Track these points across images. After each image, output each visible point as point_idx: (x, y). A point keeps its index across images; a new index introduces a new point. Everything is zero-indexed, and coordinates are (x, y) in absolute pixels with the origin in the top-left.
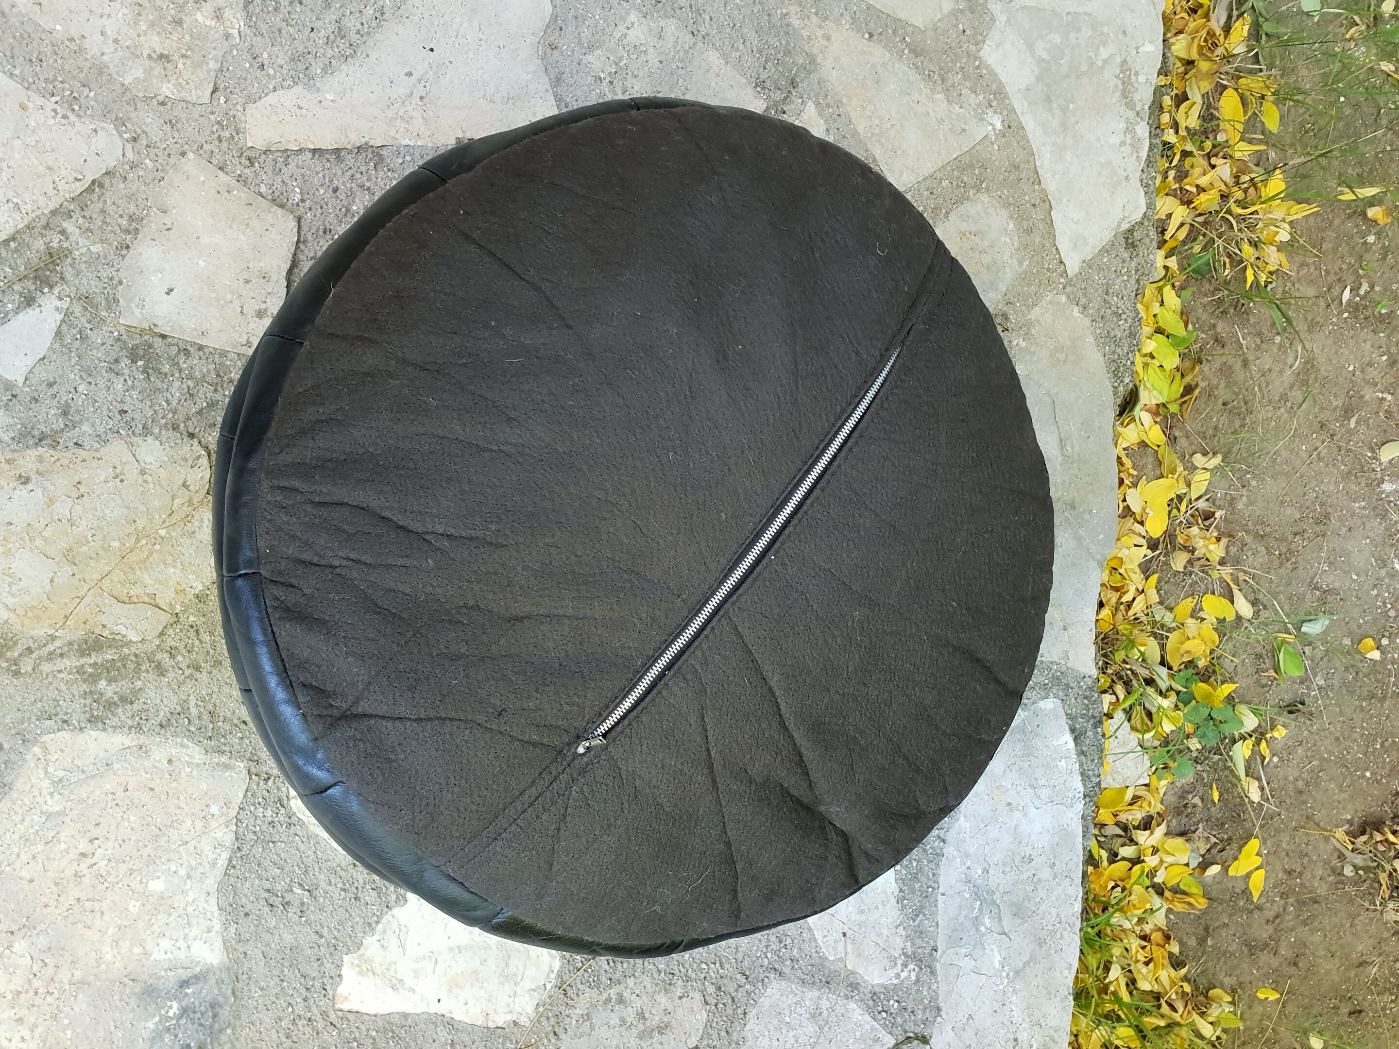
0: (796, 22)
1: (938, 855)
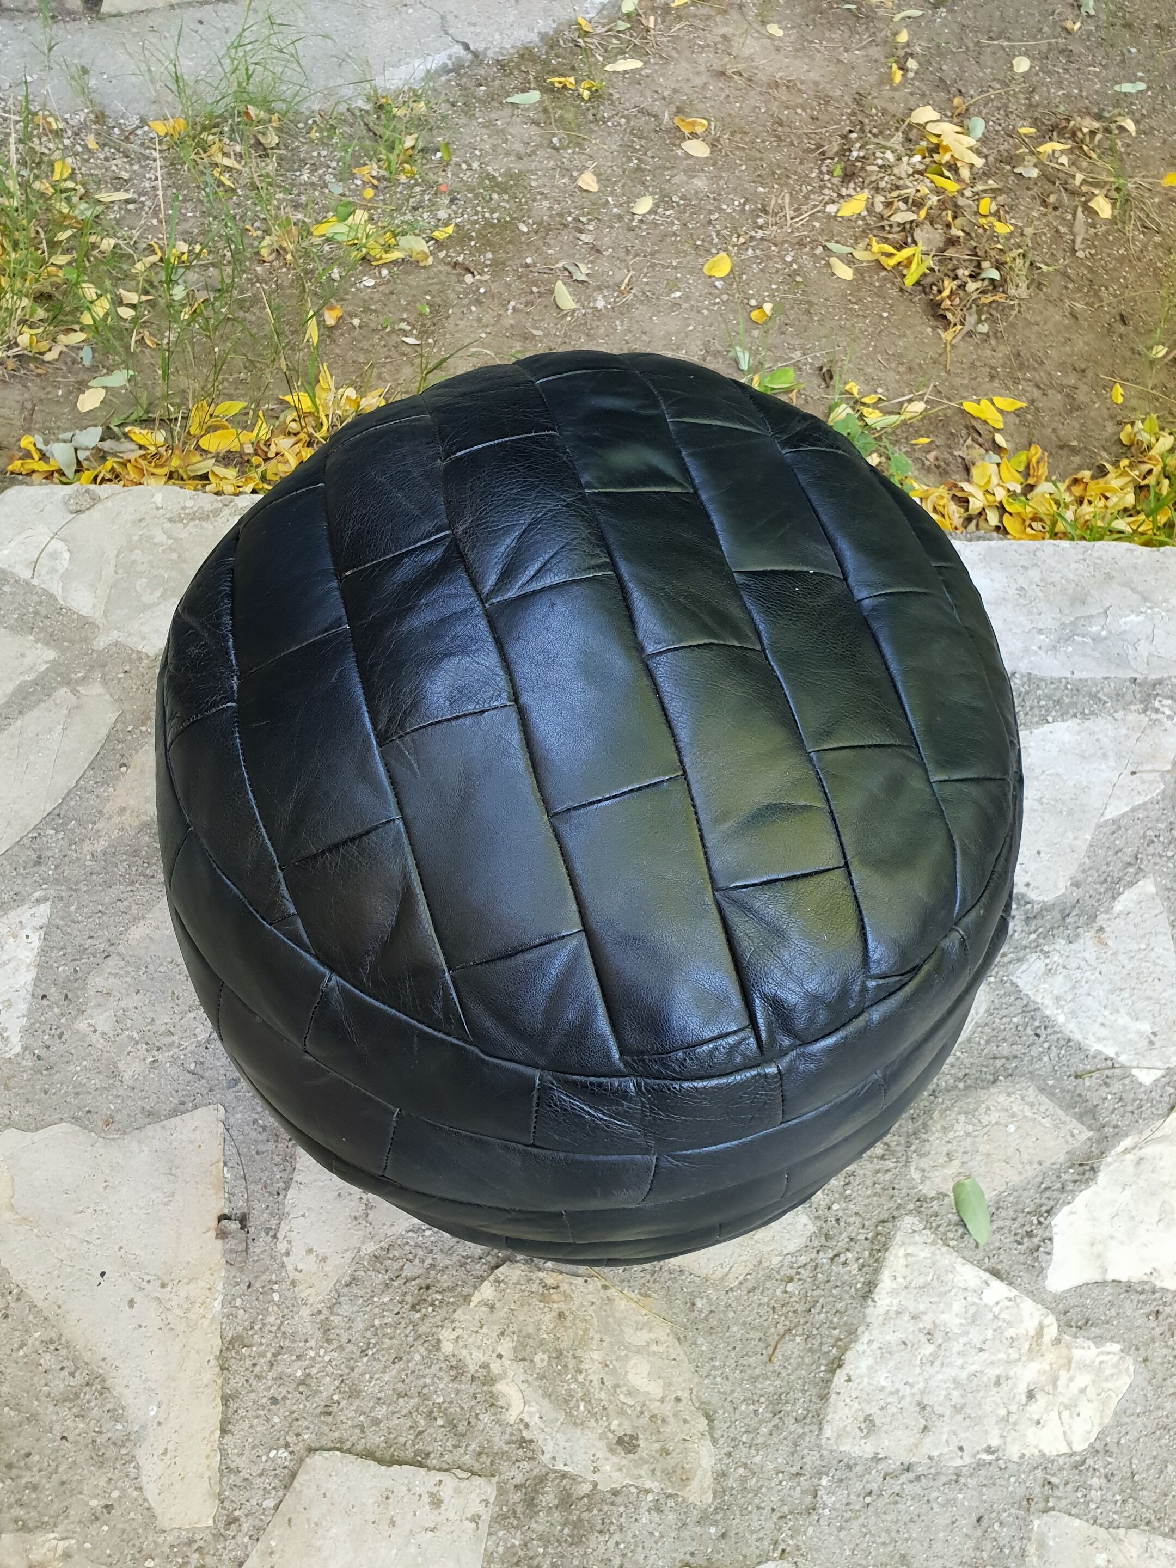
0: (101, 845)
1: (1029, 680)
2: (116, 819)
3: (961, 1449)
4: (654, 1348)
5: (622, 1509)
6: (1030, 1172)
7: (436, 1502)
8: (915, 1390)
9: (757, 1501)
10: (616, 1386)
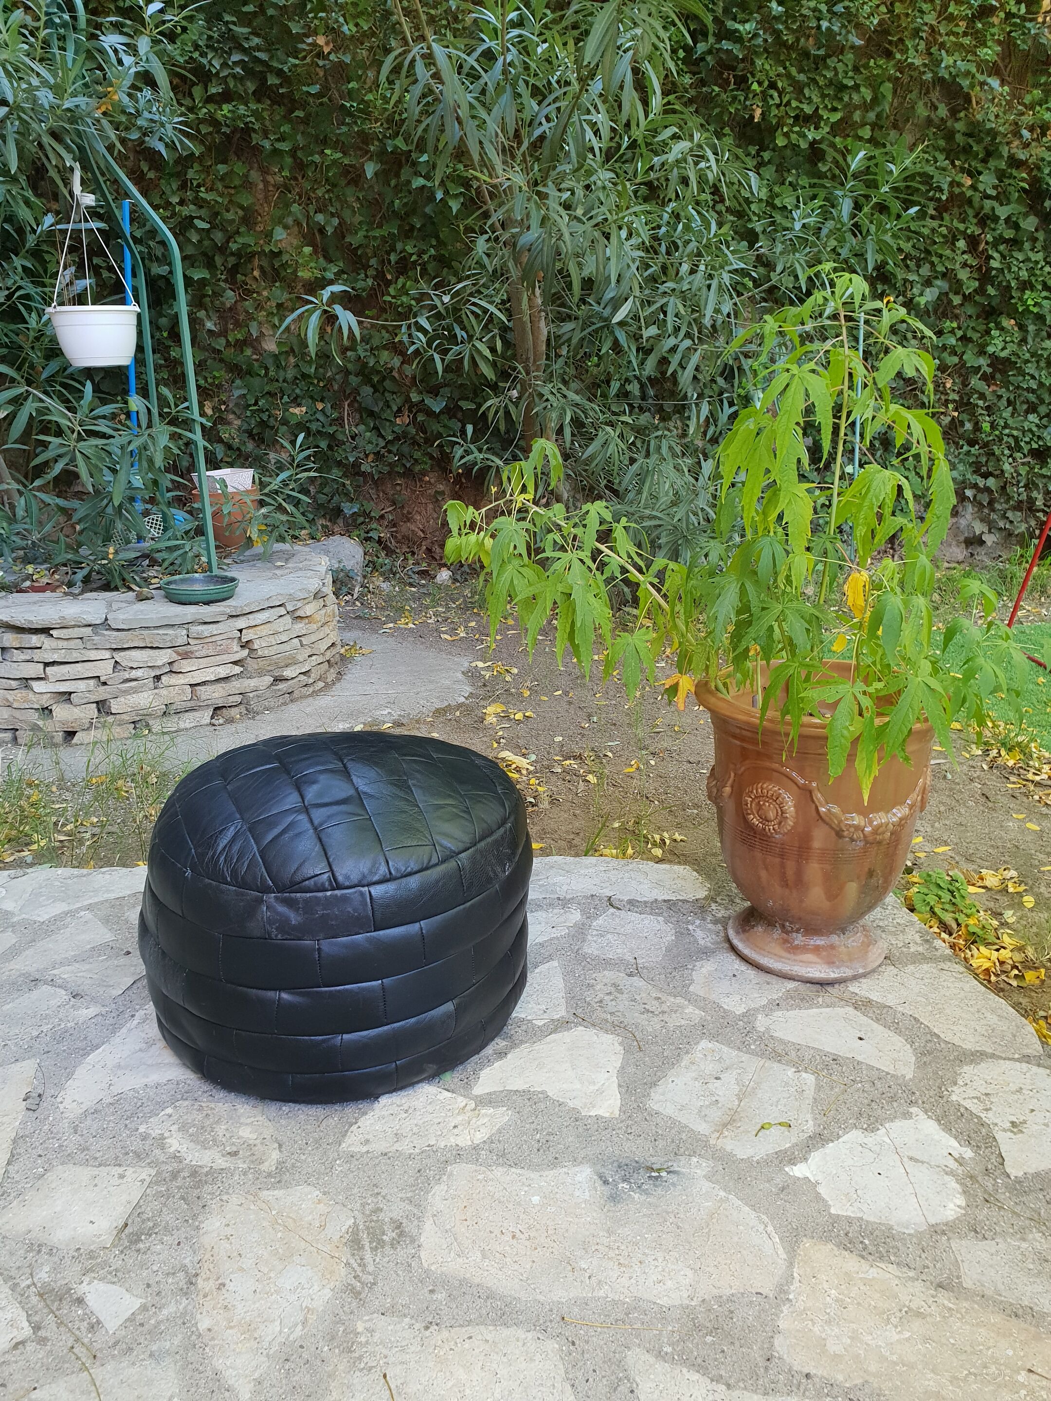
3: (414, 1147)
5: (224, 1175)
7: (122, 1176)
8: (394, 1129)
9: (300, 1170)
10: (232, 1136)
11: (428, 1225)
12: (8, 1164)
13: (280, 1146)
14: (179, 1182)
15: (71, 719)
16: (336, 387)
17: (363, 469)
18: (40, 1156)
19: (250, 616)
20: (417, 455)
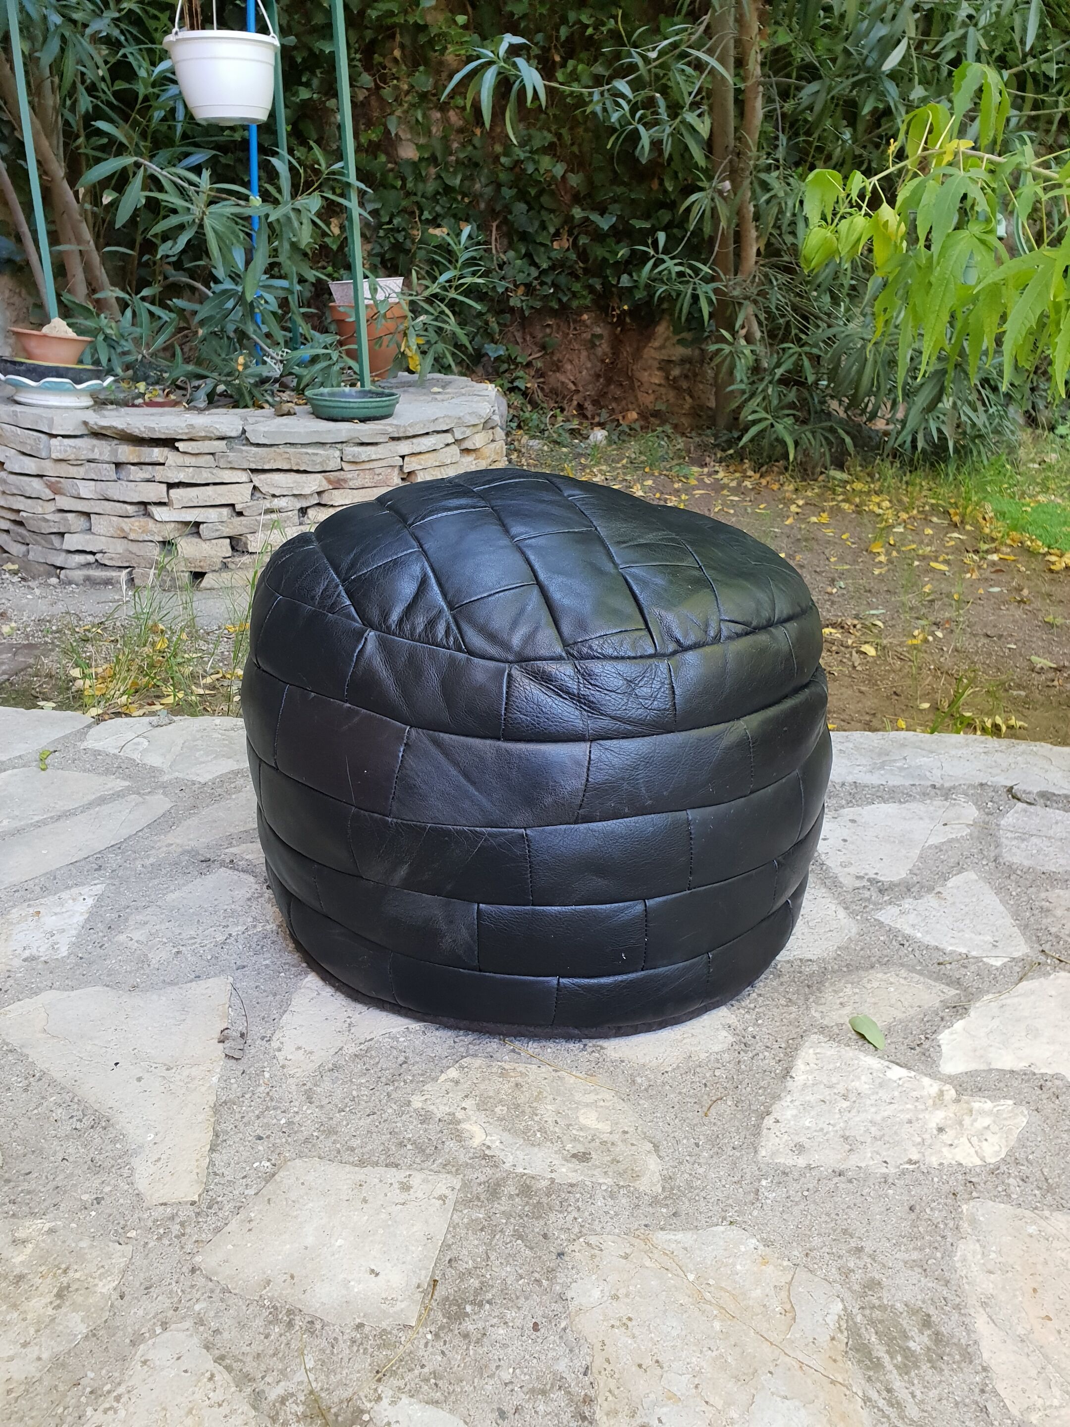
0: (150, 861)
2: (165, 849)
3: (885, 1162)
4: (602, 1103)
5: (578, 1196)
6: (912, 1012)
7: (405, 1187)
8: (837, 1128)
9: (703, 1194)
10: (568, 1126)
11: (981, 1323)
12: (212, 1150)
13: (656, 1147)
14: (503, 1205)
15: (198, 556)
16: (482, 206)
17: (512, 303)
18: (260, 1138)
19: (415, 440)
20: (577, 287)
